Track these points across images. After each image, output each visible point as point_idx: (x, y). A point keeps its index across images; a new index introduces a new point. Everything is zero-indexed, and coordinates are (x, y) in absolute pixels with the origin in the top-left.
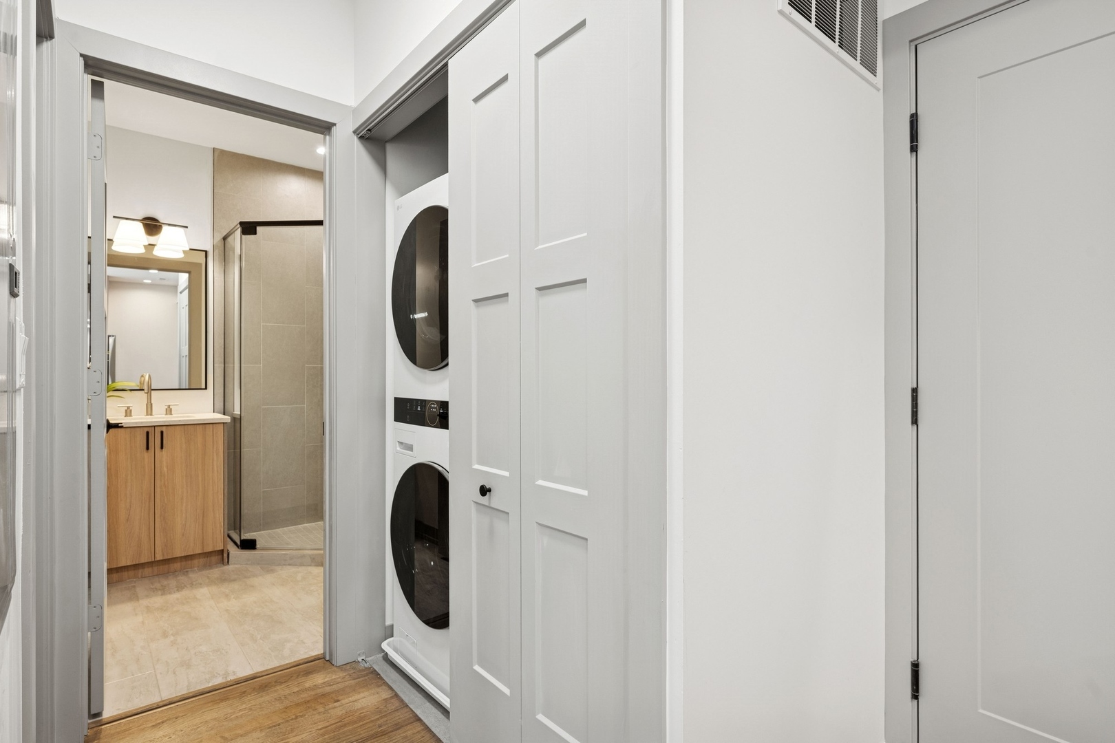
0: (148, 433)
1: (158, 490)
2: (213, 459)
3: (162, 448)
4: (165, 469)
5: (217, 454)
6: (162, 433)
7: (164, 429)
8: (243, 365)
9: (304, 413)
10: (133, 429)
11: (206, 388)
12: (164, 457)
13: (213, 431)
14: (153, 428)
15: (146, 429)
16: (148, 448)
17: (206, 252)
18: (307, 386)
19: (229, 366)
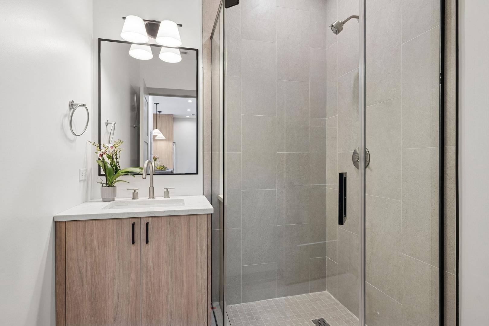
0: (133, 225)
1: (144, 287)
2: (197, 253)
3: (147, 242)
4: (151, 264)
5: (201, 248)
6: (147, 224)
7: (150, 220)
8: (225, 152)
9: (275, 195)
10: (120, 221)
11: (197, 173)
12: (149, 250)
13: (197, 222)
14: (140, 219)
15: (132, 221)
16: (133, 243)
17: (197, 50)
18: (278, 171)
19: (215, 153)
